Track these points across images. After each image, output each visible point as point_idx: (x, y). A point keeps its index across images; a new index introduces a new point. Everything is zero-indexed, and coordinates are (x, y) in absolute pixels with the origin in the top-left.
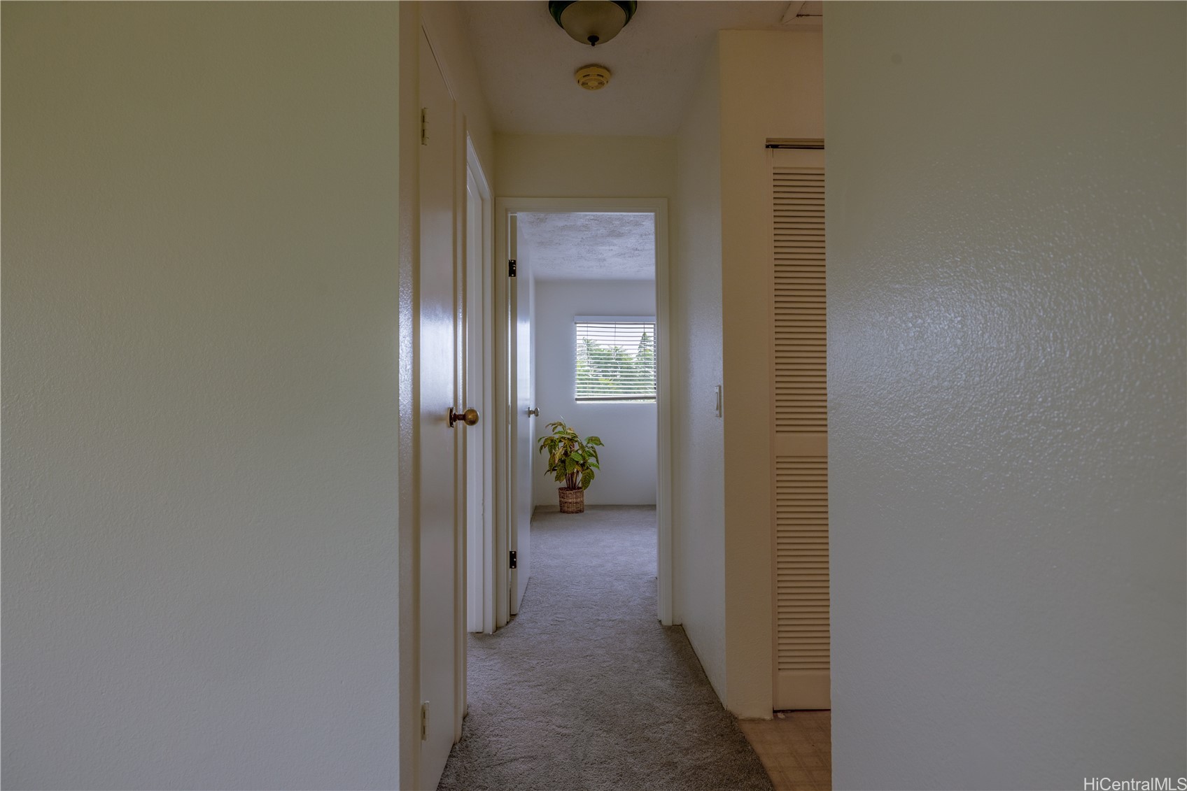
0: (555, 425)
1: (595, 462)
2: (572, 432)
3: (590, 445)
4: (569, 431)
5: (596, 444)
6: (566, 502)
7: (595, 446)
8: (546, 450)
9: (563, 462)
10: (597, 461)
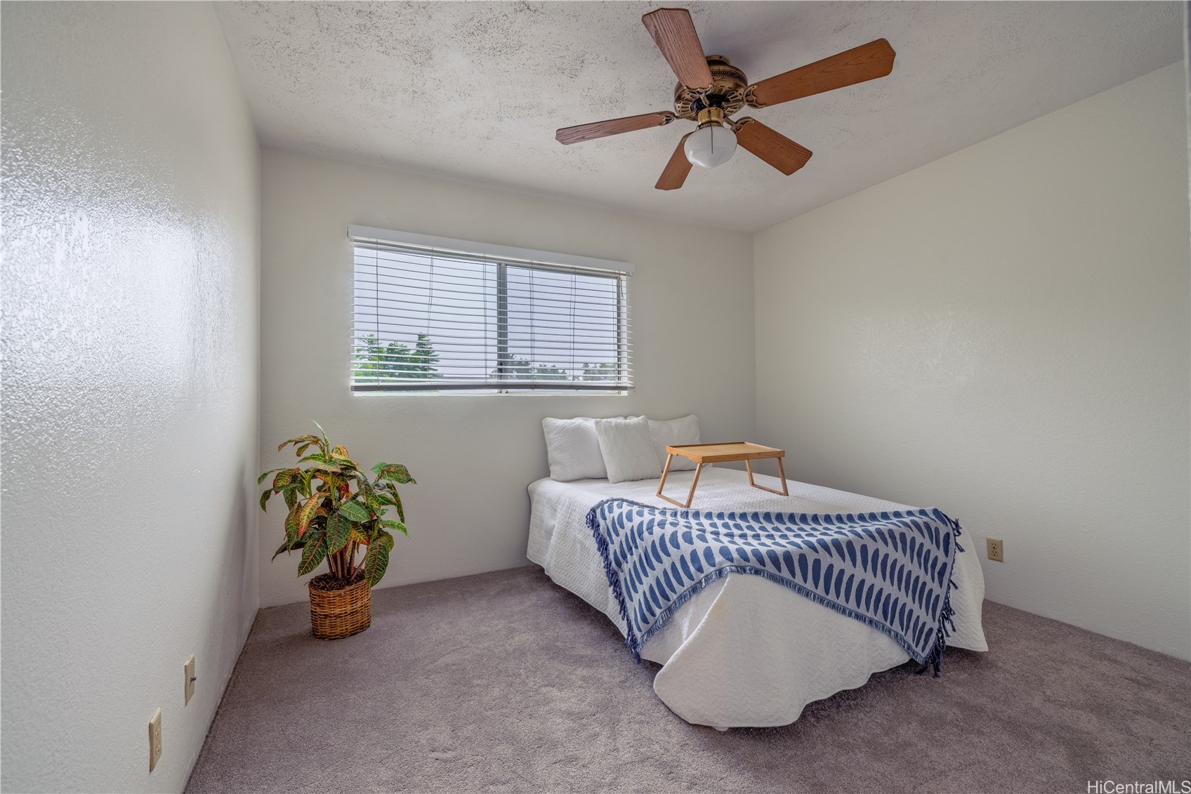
0: (301, 446)
1: (397, 520)
2: (342, 458)
3: (383, 482)
4: (336, 456)
5: (399, 480)
6: (326, 616)
7: (394, 483)
8: (278, 499)
9: (320, 521)
10: (401, 513)
